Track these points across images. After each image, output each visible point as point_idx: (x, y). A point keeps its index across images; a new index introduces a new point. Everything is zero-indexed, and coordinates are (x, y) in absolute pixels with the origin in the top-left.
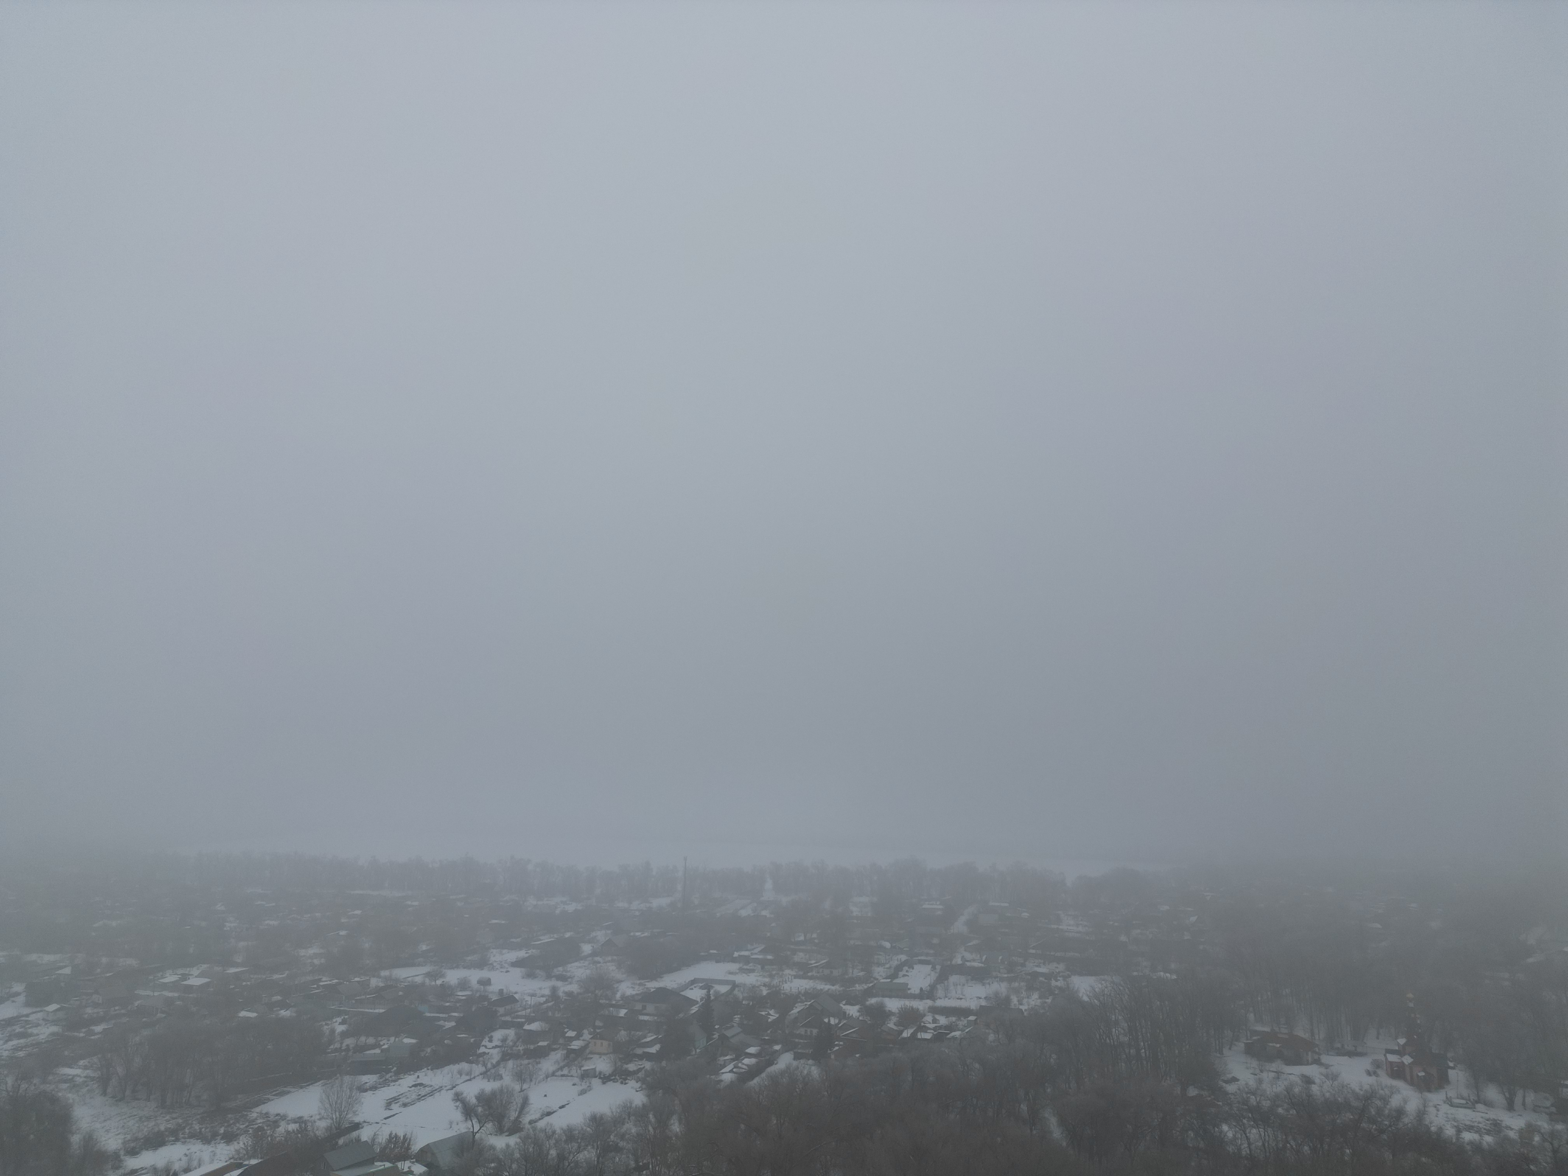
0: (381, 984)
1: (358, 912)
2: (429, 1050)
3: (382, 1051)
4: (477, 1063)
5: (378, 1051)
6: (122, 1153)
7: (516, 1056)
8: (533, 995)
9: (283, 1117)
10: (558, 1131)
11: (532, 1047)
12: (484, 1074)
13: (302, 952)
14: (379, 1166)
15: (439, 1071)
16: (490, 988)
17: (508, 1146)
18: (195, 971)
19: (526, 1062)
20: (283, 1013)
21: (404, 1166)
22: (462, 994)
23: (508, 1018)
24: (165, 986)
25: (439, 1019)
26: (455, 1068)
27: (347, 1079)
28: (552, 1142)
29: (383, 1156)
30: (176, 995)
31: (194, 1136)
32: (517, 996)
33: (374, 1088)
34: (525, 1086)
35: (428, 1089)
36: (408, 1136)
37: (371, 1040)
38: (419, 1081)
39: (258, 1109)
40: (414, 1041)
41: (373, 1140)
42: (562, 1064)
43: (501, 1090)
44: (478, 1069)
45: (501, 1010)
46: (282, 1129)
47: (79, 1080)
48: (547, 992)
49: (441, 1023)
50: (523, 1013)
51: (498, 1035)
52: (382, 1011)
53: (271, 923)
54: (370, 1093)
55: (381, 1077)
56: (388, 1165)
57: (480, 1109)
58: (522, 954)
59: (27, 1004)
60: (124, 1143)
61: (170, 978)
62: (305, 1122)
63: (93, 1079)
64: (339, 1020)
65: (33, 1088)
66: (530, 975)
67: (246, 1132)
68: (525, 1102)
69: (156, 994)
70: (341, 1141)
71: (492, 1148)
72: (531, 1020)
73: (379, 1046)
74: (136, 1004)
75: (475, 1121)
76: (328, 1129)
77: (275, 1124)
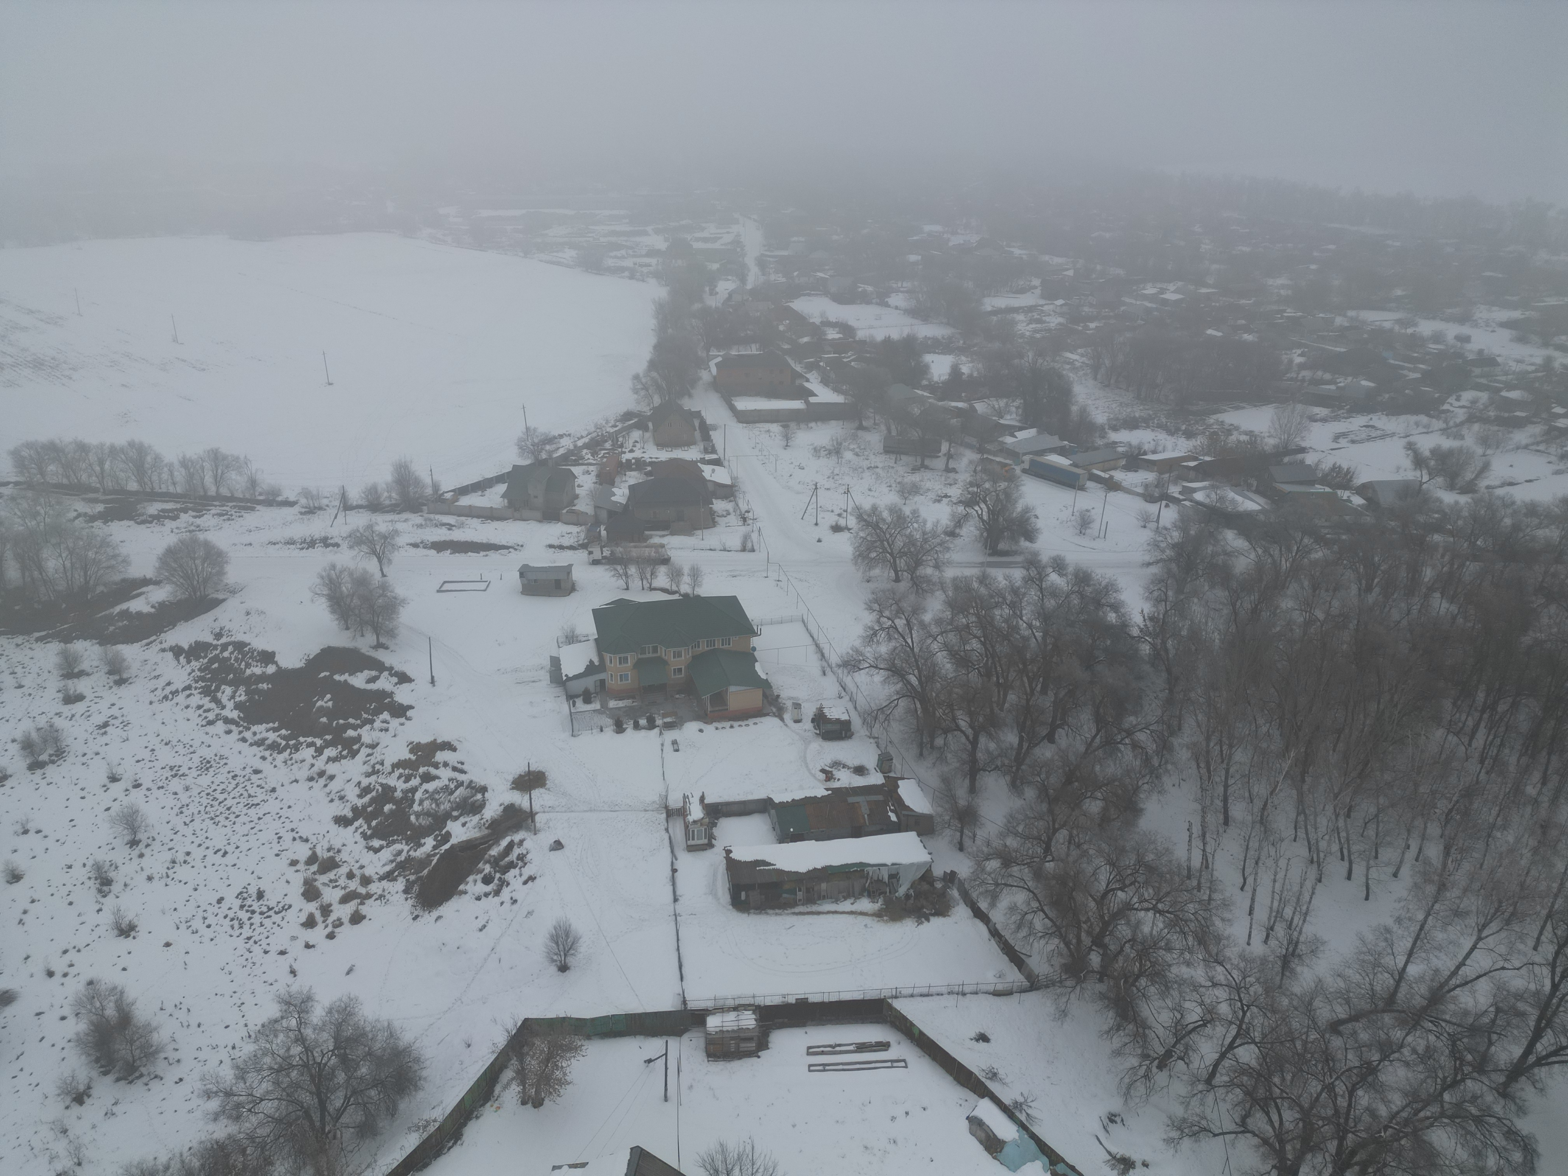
0: (1346, 324)
1: (1332, 247)
2: (1387, 396)
3: (1338, 388)
4: (1438, 418)
5: (1333, 387)
6: (1107, 427)
7: (1485, 420)
8: (1519, 361)
9: (1237, 428)
10: (1519, 502)
11: (1506, 415)
12: (1444, 431)
13: (1270, 282)
14: (1319, 488)
15: (1394, 418)
16: (1469, 346)
17: (1457, 503)
18: (1172, 287)
19: (1496, 428)
20: (1246, 337)
21: (1345, 494)
22: (1433, 347)
23: (1483, 381)
24: (1145, 297)
25: (1403, 368)
26: (1413, 418)
27: (1299, 407)
28: (1509, 511)
29: (1324, 481)
30: (1154, 306)
31: (1160, 426)
32: (1499, 359)
33: (1324, 420)
34: (1489, 452)
35: (1379, 433)
36: (1352, 470)
37: (1328, 376)
38: (1371, 423)
39: (1215, 417)
40: (1372, 385)
41: (1317, 465)
42: (1539, 439)
43: (1460, 450)
44: (1437, 424)
45: (1477, 371)
46: (1234, 437)
47: (1078, 364)
48: (1539, 361)
49: (1405, 372)
50: (1504, 378)
51: (1467, 396)
52: (1343, 350)
53: (1244, 249)
54: (1319, 424)
55: (1333, 412)
56: (1328, 490)
57: (1432, 463)
58: (1516, 314)
59: (1043, 297)
60: (1108, 420)
61: (1150, 290)
62: (1256, 437)
63: (1087, 365)
64: (1299, 351)
65: (1046, 363)
66: (1522, 340)
67: (1203, 433)
68: (1486, 467)
69: (1138, 303)
70: (1286, 459)
71: (1440, 501)
72: (1510, 387)
73: (1336, 383)
74: (1122, 308)
75: (1425, 472)
76: (1276, 447)
77: (1229, 432)
